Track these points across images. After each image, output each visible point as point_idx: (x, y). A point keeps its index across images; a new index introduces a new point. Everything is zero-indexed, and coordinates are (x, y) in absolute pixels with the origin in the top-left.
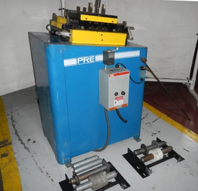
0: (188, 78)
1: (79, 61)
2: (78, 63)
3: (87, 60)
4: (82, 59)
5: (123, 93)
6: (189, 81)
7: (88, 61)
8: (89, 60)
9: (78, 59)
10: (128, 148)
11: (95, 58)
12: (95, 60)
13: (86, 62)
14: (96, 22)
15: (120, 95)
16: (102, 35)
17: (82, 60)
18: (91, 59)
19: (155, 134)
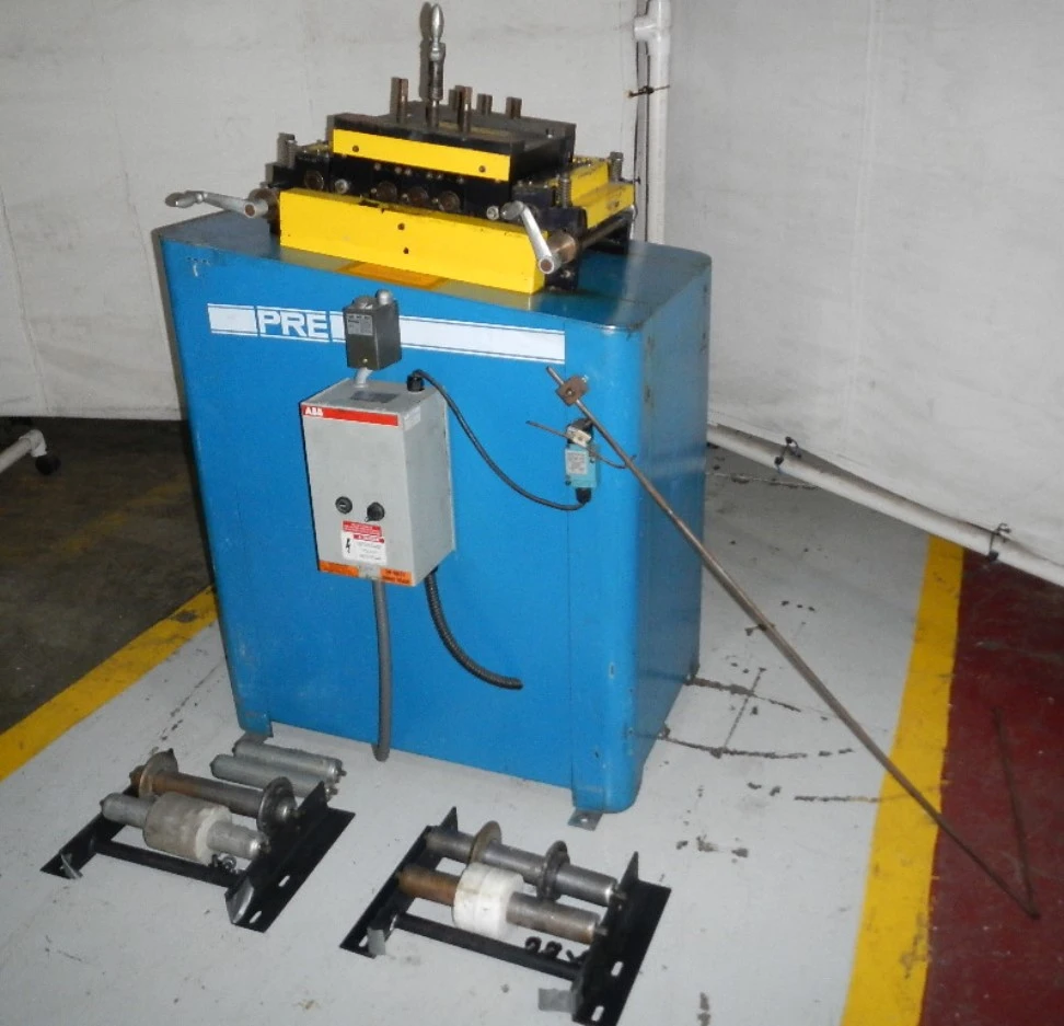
1: (263, 322)
2: (263, 330)
3: (298, 326)
4: (275, 314)
5: (375, 512)
7: (301, 333)
8: (305, 328)
9: (261, 314)
10: (454, 810)
11: (328, 322)
12: (328, 331)
13: (293, 331)
14: (404, 167)
15: (359, 514)
16: (401, 227)
17: (275, 321)
18: (311, 326)
19: (704, 846)
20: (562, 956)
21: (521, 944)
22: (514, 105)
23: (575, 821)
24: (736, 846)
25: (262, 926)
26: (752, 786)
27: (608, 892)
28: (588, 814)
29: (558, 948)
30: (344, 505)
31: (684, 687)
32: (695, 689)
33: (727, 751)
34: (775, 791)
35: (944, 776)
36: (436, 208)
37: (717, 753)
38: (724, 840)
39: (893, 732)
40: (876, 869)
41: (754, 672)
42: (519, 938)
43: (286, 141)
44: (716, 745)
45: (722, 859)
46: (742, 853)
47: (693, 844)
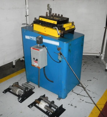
0: (100, 53)
4: (31, 37)
6: (100, 55)
16: (45, 29)
19: (71, 105)
20: (50, 114)
21: (46, 111)
22: (62, 15)
23: (58, 99)
24: (75, 106)
25: (21, 102)
26: (80, 99)
27: (57, 108)
28: (59, 98)
29: (49, 113)
30: (34, 59)
31: (77, 86)
32: (78, 86)
33: (79, 94)
34: (83, 100)
35: (106, 103)
36: (49, 27)
37: (78, 94)
38: (74, 105)
39: (101, 96)
40: (92, 113)
41: (86, 86)
42: (46, 110)
43: (35, 18)
44: (78, 93)
45: (73, 107)
46: (76, 107)
47: (70, 104)
